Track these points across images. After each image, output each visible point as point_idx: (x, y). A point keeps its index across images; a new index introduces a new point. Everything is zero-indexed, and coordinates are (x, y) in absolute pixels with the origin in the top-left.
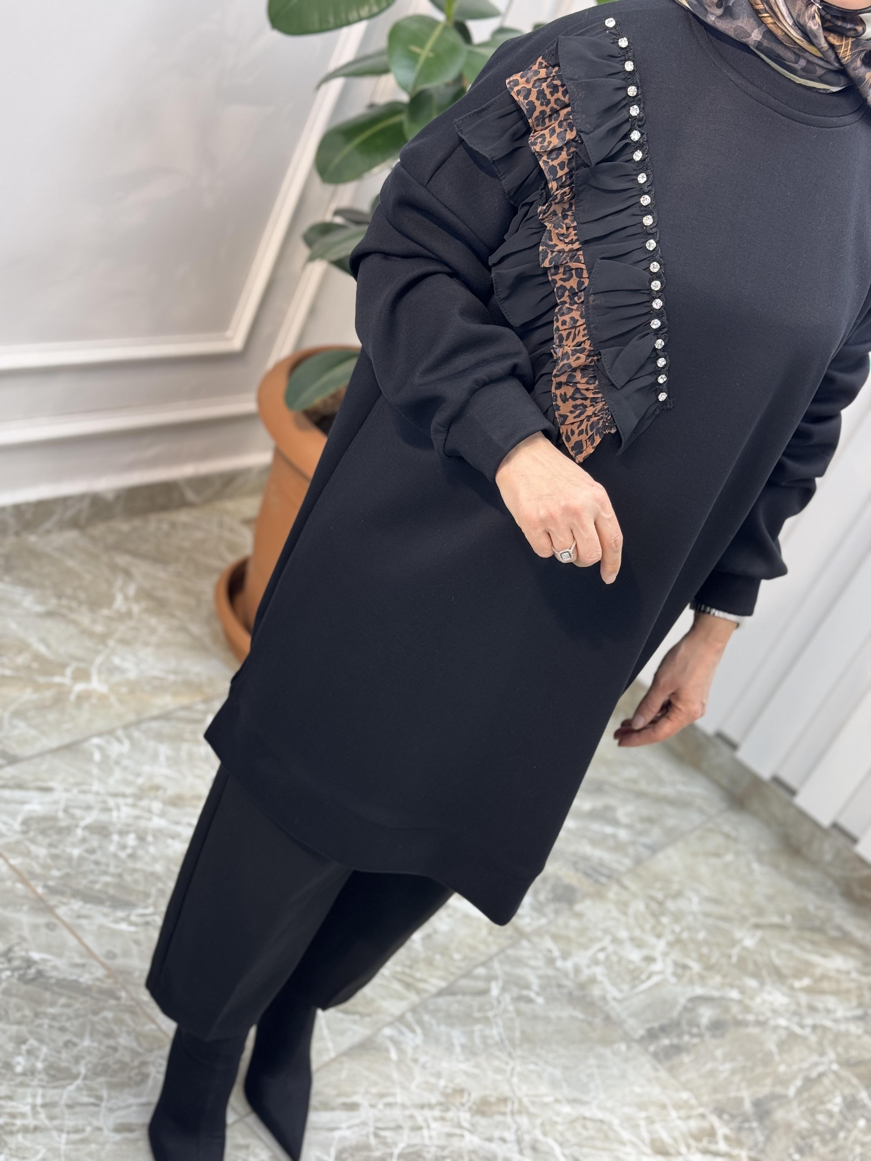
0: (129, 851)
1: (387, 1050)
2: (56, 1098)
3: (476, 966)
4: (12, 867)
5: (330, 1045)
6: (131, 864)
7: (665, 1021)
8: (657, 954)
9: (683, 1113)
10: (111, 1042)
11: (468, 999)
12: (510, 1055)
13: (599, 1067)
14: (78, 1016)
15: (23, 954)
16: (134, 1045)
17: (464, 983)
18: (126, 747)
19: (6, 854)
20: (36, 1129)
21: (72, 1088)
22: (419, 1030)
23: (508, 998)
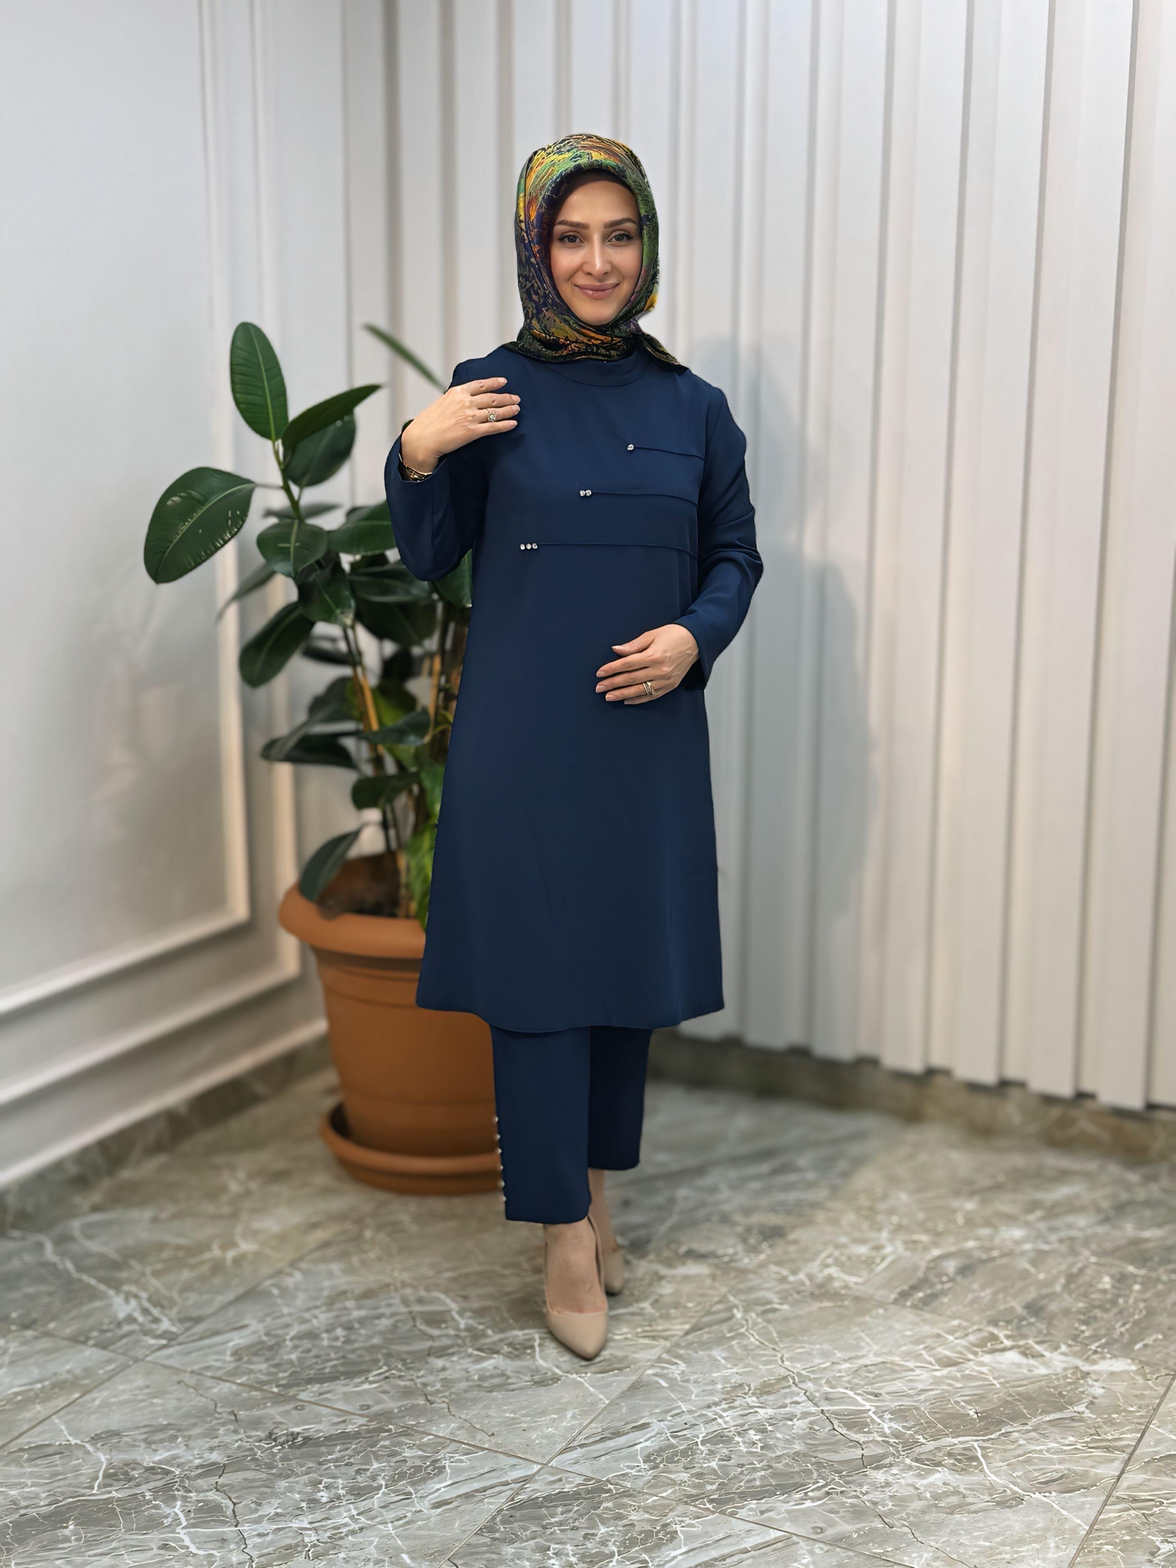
0: (342, 1339)
1: (658, 1383)
2: (371, 1506)
3: (711, 1306)
4: (241, 1384)
5: (601, 1396)
6: (349, 1347)
7: (912, 1282)
8: (883, 1242)
9: (957, 1335)
10: (398, 1458)
11: (715, 1328)
12: (774, 1349)
13: (863, 1331)
14: (358, 1453)
15: (285, 1432)
16: (420, 1453)
17: (707, 1319)
18: (298, 1276)
19: (232, 1379)
20: (361, 1529)
21: (379, 1495)
22: (680, 1362)
23: (753, 1315)
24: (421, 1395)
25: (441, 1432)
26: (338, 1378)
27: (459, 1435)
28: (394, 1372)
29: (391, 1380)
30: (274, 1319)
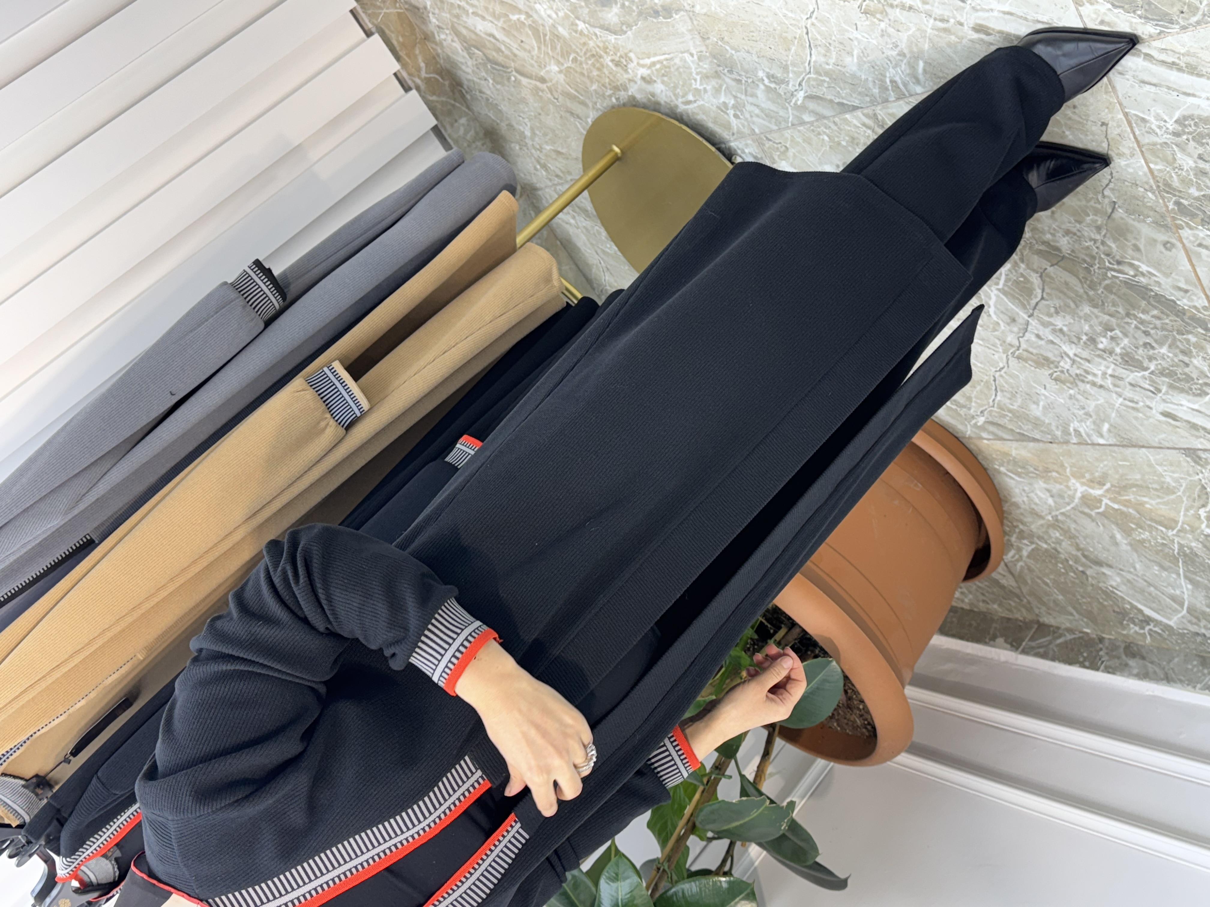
0: (1109, 333)
3: (811, 123)
6: (1113, 321)
7: (652, 20)
8: (639, 82)
11: (829, 97)
12: (807, 33)
16: (1179, 155)
17: (827, 112)
18: (1074, 425)
22: (888, 80)
23: (790, 85)
24: (1114, 220)
25: (1139, 164)
26: (1156, 294)
27: (1129, 148)
28: (1107, 264)
29: (1118, 257)
30: (1137, 403)
